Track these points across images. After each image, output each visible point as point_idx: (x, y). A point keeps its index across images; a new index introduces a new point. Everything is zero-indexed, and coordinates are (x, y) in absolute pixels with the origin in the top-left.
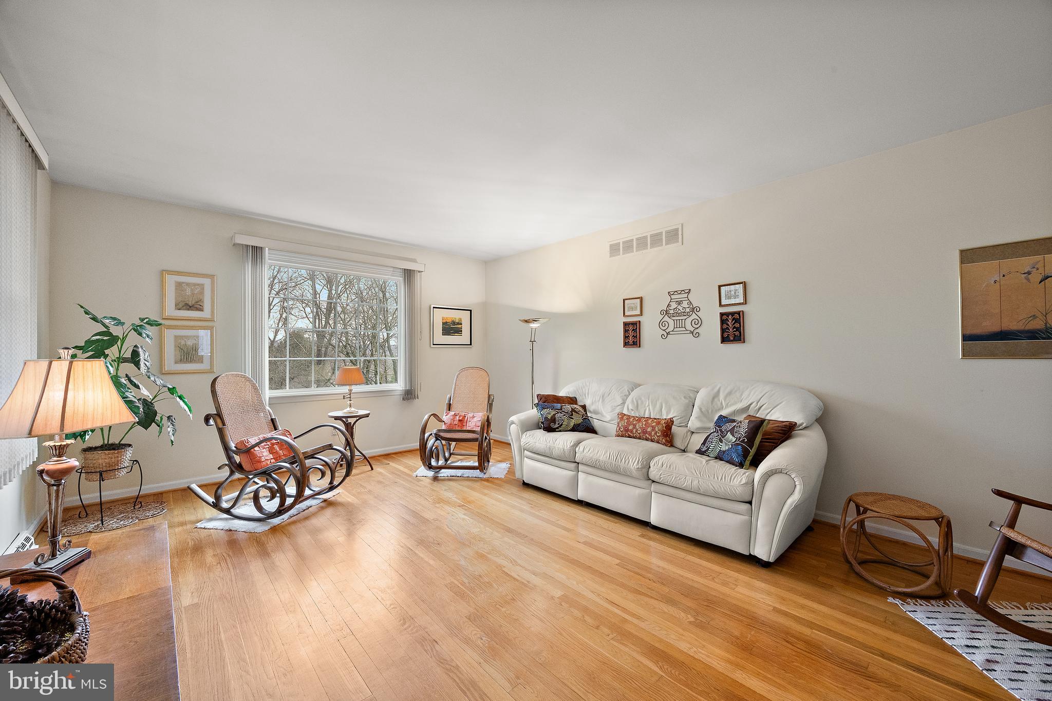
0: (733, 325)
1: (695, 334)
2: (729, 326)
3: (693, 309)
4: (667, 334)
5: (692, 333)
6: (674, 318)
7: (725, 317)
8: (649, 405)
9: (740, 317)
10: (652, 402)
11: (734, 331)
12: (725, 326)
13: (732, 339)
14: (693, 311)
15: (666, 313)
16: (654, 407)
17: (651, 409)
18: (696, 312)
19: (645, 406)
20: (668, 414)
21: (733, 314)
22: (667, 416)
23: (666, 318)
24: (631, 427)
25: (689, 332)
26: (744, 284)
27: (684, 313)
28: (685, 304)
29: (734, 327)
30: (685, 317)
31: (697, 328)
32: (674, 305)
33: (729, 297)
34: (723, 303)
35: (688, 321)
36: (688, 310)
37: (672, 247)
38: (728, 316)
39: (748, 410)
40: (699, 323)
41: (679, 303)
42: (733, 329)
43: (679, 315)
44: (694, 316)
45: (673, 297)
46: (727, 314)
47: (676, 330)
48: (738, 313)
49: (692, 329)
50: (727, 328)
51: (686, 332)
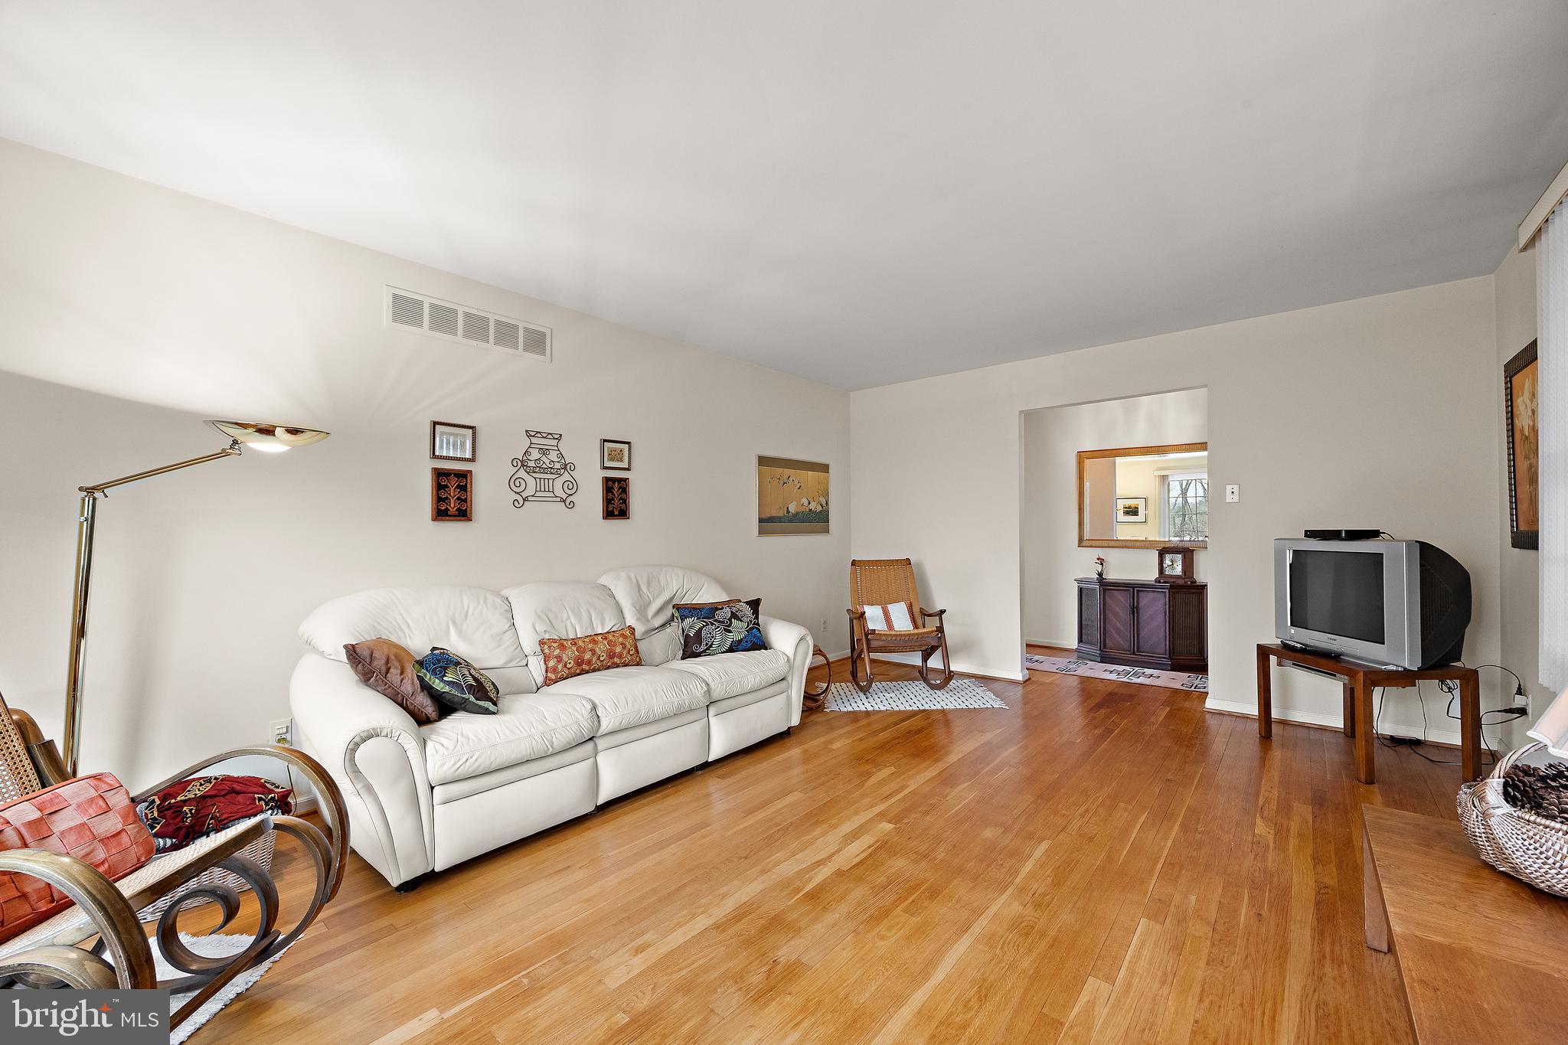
1: (567, 503)
2: (614, 495)
3: (566, 465)
4: (524, 500)
5: (564, 501)
6: (535, 475)
8: (569, 618)
10: (573, 611)
11: (621, 503)
12: (609, 496)
13: (616, 513)
14: (565, 468)
15: (523, 465)
16: (579, 618)
17: (573, 621)
18: (570, 471)
19: (562, 622)
20: (603, 625)
22: (603, 629)
23: (522, 473)
24: (587, 656)
25: (559, 499)
27: (550, 470)
28: (553, 456)
29: (621, 499)
30: (554, 476)
31: (572, 495)
32: (535, 454)
35: (558, 483)
36: (557, 466)
37: (532, 357)
38: (614, 483)
40: (573, 486)
41: (544, 452)
43: (544, 471)
44: (566, 477)
45: (534, 440)
46: (614, 480)
47: (538, 494)
49: (564, 496)
51: (554, 499)
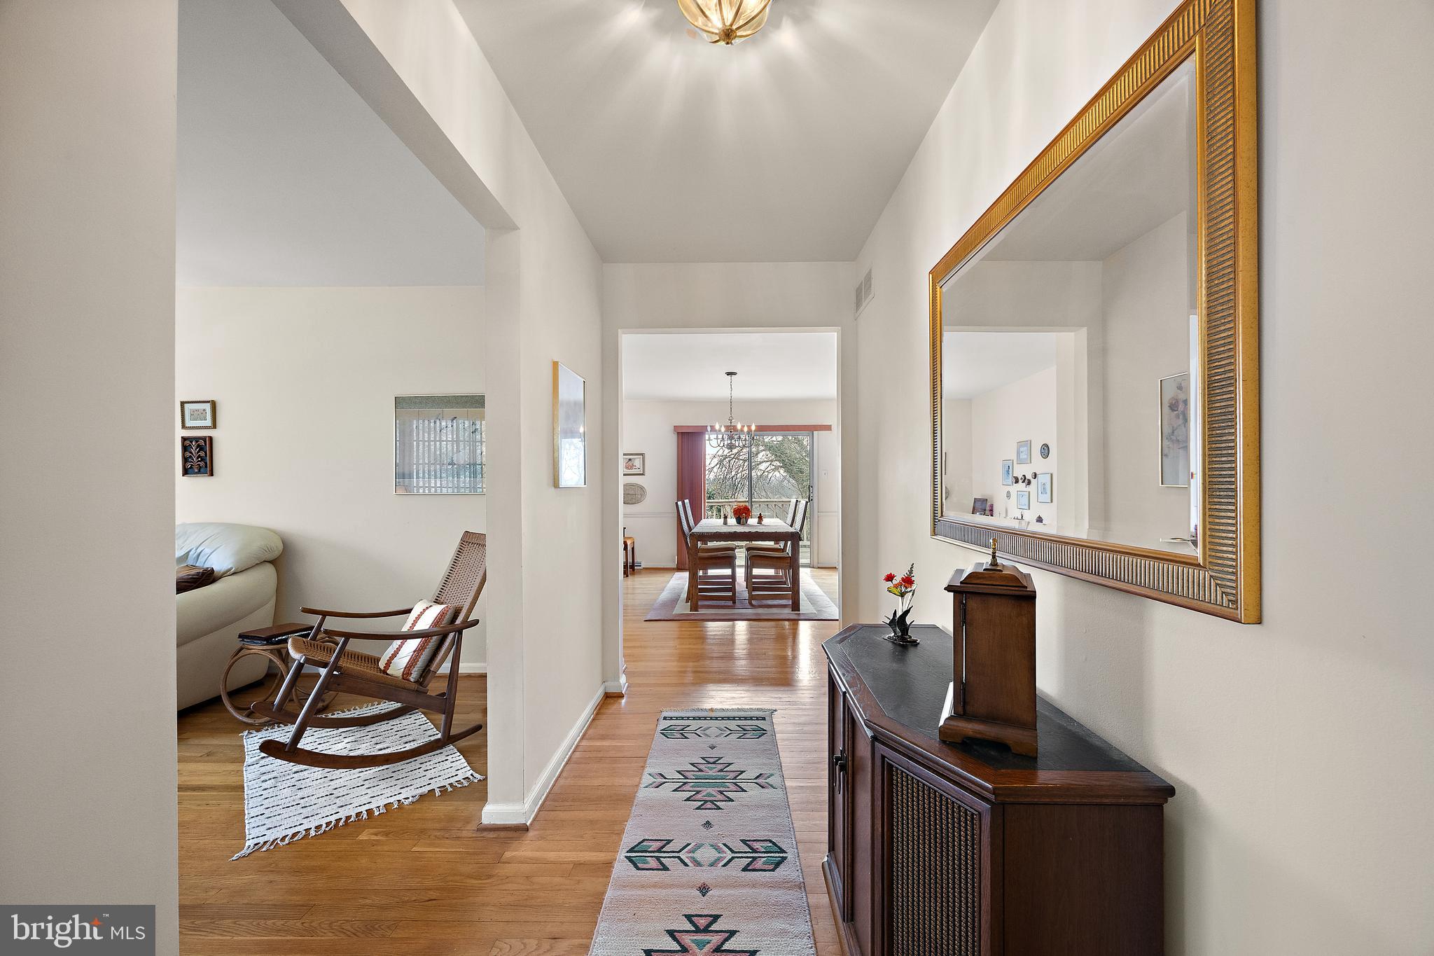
0: (198, 453)
2: (192, 453)
7: (187, 442)
9: (206, 444)
11: (199, 461)
12: (188, 454)
13: (195, 470)
21: (197, 439)
26: (214, 404)
33: (193, 418)
34: (187, 425)
38: (191, 442)
39: (187, 558)
42: (198, 458)
46: (191, 439)
48: (204, 439)
50: (190, 457)
